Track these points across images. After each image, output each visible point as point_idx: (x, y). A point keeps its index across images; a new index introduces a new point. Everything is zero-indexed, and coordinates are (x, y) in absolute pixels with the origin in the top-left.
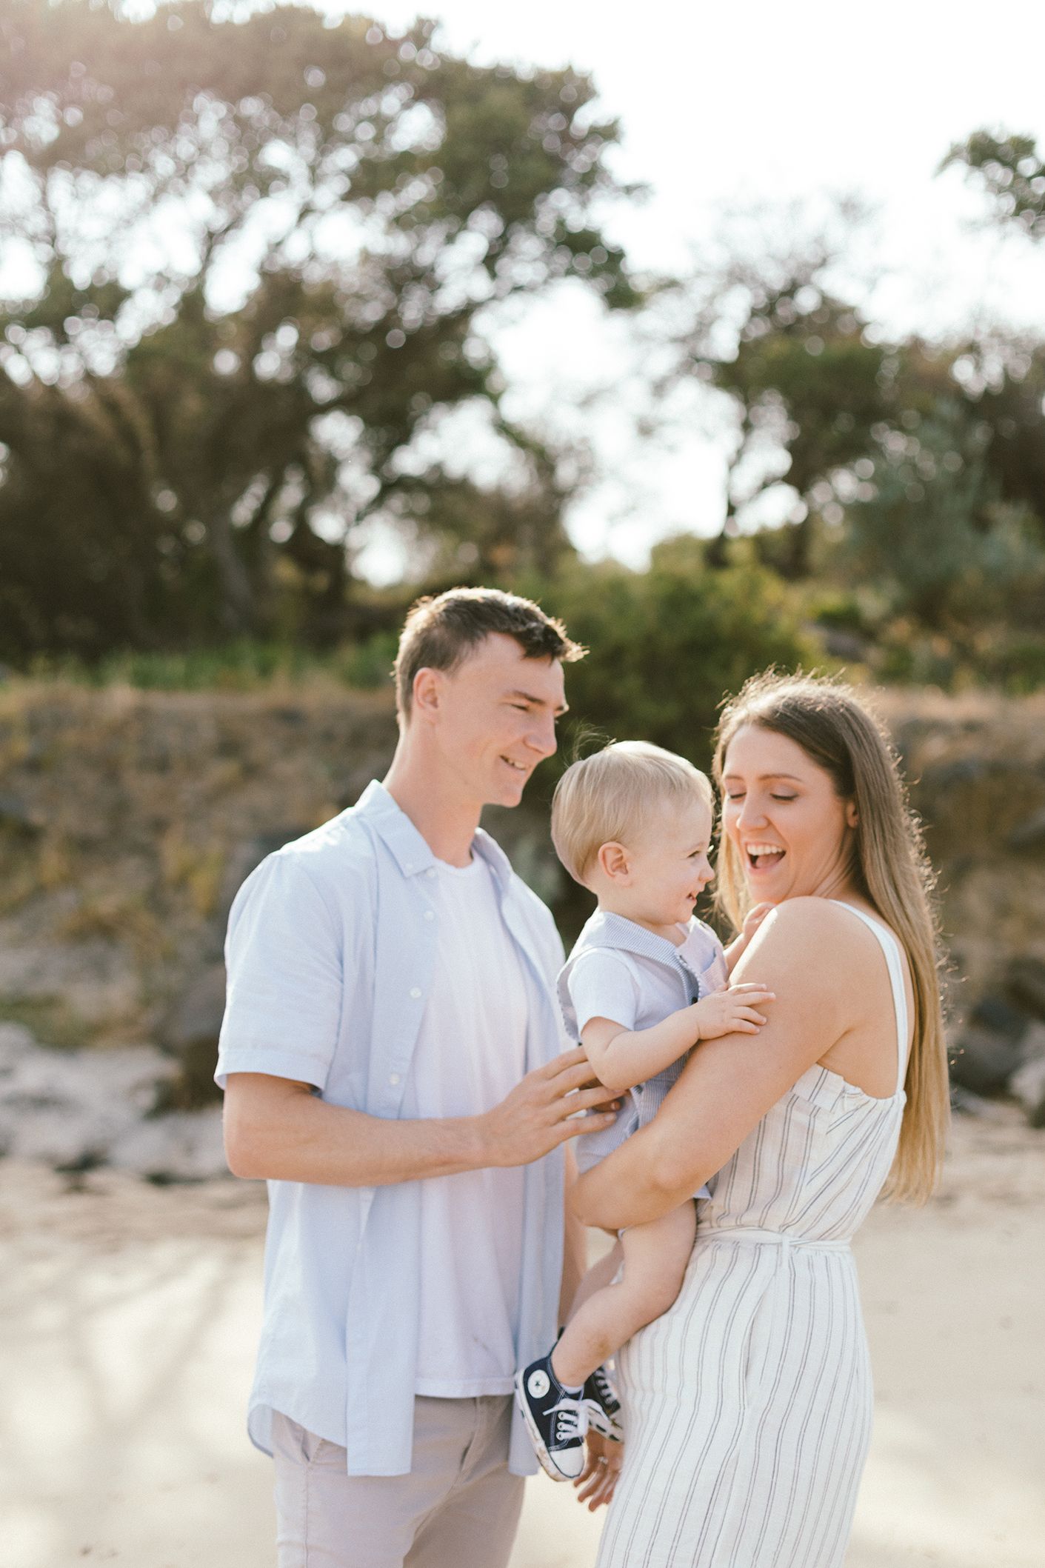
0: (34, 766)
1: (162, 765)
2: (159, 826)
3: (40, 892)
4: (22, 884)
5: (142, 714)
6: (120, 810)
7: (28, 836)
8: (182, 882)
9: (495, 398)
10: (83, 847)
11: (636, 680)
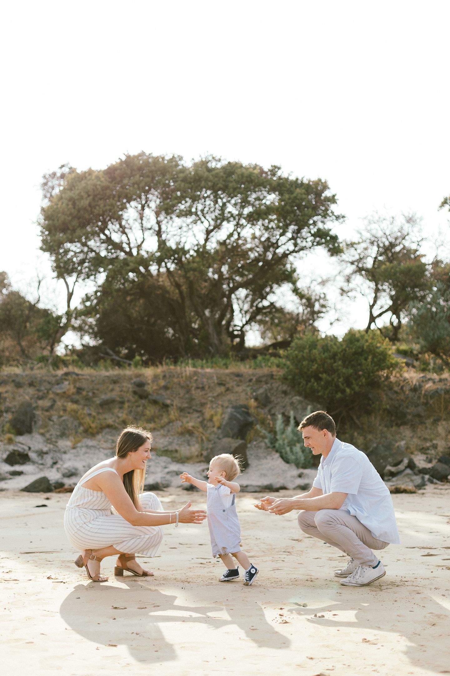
0: (166, 388)
1: (203, 388)
2: (203, 405)
3: (171, 421)
4: (165, 420)
5: (195, 373)
6: (191, 400)
7: (166, 407)
8: (211, 420)
9: (294, 282)
10: (181, 410)
11: (340, 363)
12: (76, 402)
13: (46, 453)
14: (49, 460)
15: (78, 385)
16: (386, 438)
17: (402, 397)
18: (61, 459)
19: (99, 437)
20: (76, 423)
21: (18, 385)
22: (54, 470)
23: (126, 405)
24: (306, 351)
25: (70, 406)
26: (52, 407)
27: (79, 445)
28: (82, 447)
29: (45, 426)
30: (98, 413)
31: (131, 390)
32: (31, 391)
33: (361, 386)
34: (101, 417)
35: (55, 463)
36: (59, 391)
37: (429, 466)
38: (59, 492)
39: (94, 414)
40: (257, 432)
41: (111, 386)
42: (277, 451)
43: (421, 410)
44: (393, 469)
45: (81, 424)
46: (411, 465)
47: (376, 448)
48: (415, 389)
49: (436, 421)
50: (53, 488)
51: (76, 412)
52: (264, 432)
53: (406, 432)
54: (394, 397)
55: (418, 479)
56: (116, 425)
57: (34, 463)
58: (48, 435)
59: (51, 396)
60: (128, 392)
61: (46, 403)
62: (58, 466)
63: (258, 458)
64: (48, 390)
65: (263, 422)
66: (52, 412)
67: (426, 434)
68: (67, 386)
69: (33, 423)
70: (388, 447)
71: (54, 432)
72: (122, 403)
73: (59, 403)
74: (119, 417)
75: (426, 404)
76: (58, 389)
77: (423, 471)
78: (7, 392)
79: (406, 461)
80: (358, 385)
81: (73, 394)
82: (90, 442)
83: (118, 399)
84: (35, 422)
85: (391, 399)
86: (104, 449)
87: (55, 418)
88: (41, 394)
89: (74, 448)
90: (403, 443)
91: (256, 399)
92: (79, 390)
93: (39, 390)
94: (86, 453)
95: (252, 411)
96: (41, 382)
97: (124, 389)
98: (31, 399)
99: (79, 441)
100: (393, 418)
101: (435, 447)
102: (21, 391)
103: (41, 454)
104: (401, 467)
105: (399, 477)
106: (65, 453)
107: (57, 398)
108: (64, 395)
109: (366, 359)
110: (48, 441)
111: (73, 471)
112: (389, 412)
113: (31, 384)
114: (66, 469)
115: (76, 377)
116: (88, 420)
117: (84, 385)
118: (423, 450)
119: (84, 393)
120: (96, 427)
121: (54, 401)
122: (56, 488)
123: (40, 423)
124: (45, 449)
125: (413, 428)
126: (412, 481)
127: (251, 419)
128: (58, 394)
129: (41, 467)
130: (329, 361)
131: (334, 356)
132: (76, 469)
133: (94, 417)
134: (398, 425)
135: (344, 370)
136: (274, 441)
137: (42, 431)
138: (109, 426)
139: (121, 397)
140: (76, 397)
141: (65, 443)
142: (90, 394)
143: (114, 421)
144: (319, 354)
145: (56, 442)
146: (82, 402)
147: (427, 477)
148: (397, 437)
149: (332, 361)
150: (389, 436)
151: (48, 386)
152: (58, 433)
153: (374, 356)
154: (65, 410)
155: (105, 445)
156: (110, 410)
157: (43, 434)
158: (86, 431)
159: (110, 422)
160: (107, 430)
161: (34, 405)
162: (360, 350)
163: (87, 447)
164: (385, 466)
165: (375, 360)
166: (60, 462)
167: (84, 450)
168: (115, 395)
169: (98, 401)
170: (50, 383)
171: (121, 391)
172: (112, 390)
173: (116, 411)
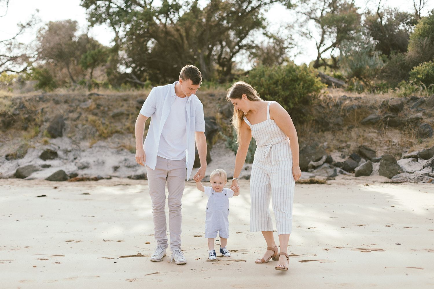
9: (264, 28)
11: (280, 87)
12: (96, 114)
13: (70, 151)
14: (71, 156)
15: (98, 102)
16: (314, 140)
17: (328, 111)
18: (80, 156)
19: (109, 139)
20: (94, 129)
21: (57, 102)
22: (73, 164)
23: (130, 117)
24: (257, 78)
25: (91, 117)
26: (78, 118)
27: (94, 145)
28: (96, 147)
29: (72, 132)
30: (111, 123)
31: (135, 106)
32: (65, 106)
33: (295, 104)
34: (112, 125)
35: (75, 159)
36: (84, 107)
37: (343, 160)
38: (72, 181)
39: (107, 123)
40: (219, 137)
41: (122, 103)
42: (233, 150)
43: (340, 120)
44: (315, 164)
45: (97, 130)
46: (329, 161)
47: (305, 148)
48: (337, 105)
49: (350, 128)
50: (69, 178)
51: (94, 121)
52: (224, 137)
53: (329, 136)
54: (322, 110)
55: (331, 172)
56: (123, 131)
57: (60, 158)
58: (74, 138)
59: (79, 110)
60: (133, 107)
61: (74, 115)
62: (77, 161)
63: (219, 155)
64: (77, 106)
65: (225, 130)
66: (78, 122)
67: (343, 137)
68: (90, 103)
69: (63, 130)
70: (315, 147)
71: (79, 136)
72: (128, 115)
73: (83, 116)
74: (125, 125)
75: (344, 116)
76: (83, 105)
77: (338, 165)
78: (47, 107)
79: (324, 158)
80: (292, 103)
81: (94, 109)
82: (103, 143)
83: (126, 112)
84: (65, 129)
85: (320, 112)
86: (111, 148)
87: (80, 126)
88: (72, 109)
89: (91, 147)
90: (325, 144)
91: (222, 113)
92: (98, 106)
93: (71, 106)
94: (98, 151)
95: (218, 121)
96: (73, 100)
97: (131, 105)
98: (64, 112)
99: (95, 143)
100: (320, 126)
101: (348, 147)
102: (58, 106)
103: (66, 152)
104: (321, 162)
105: (319, 169)
106: (83, 151)
107: (83, 112)
108: (88, 110)
109: (299, 85)
110: (74, 142)
111: (86, 165)
112: (317, 122)
113: (66, 102)
114: (81, 163)
115: (97, 97)
116: (102, 127)
117: (102, 102)
118: (340, 149)
119: (102, 108)
120: (108, 133)
121: (81, 114)
122: (71, 177)
123: (69, 129)
124: (69, 149)
125: (334, 133)
126: (327, 172)
127: (216, 127)
128: (83, 109)
129: (65, 161)
130: (272, 86)
131: (276, 83)
132: (88, 164)
133: (107, 125)
134: (323, 131)
135: (283, 93)
136: (231, 143)
137: (70, 135)
138: (117, 132)
139: (128, 111)
140: (96, 111)
141: (85, 144)
142: (106, 109)
143: (122, 128)
144: (266, 81)
145: (79, 143)
146: (100, 114)
147: (338, 169)
148: (322, 140)
149: (275, 86)
150: (316, 139)
151: (78, 103)
152: (81, 137)
153: (305, 82)
154: (87, 121)
155: (112, 145)
156: (119, 120)
157: (70, 138)
158: (100, 136)
159: (119, 129)
160: (116, 135)
161: (65, 117)
162: (295, 78)
163: (100, 147)
164: (309, 162)
165: (306, 85)
166: (79, 158)
167: (97, 149)
168: (124, 109)
169: (111, 114)
170: (79, 101)
171: (129, 106)
172: (122, 106)
173: (124, 121)
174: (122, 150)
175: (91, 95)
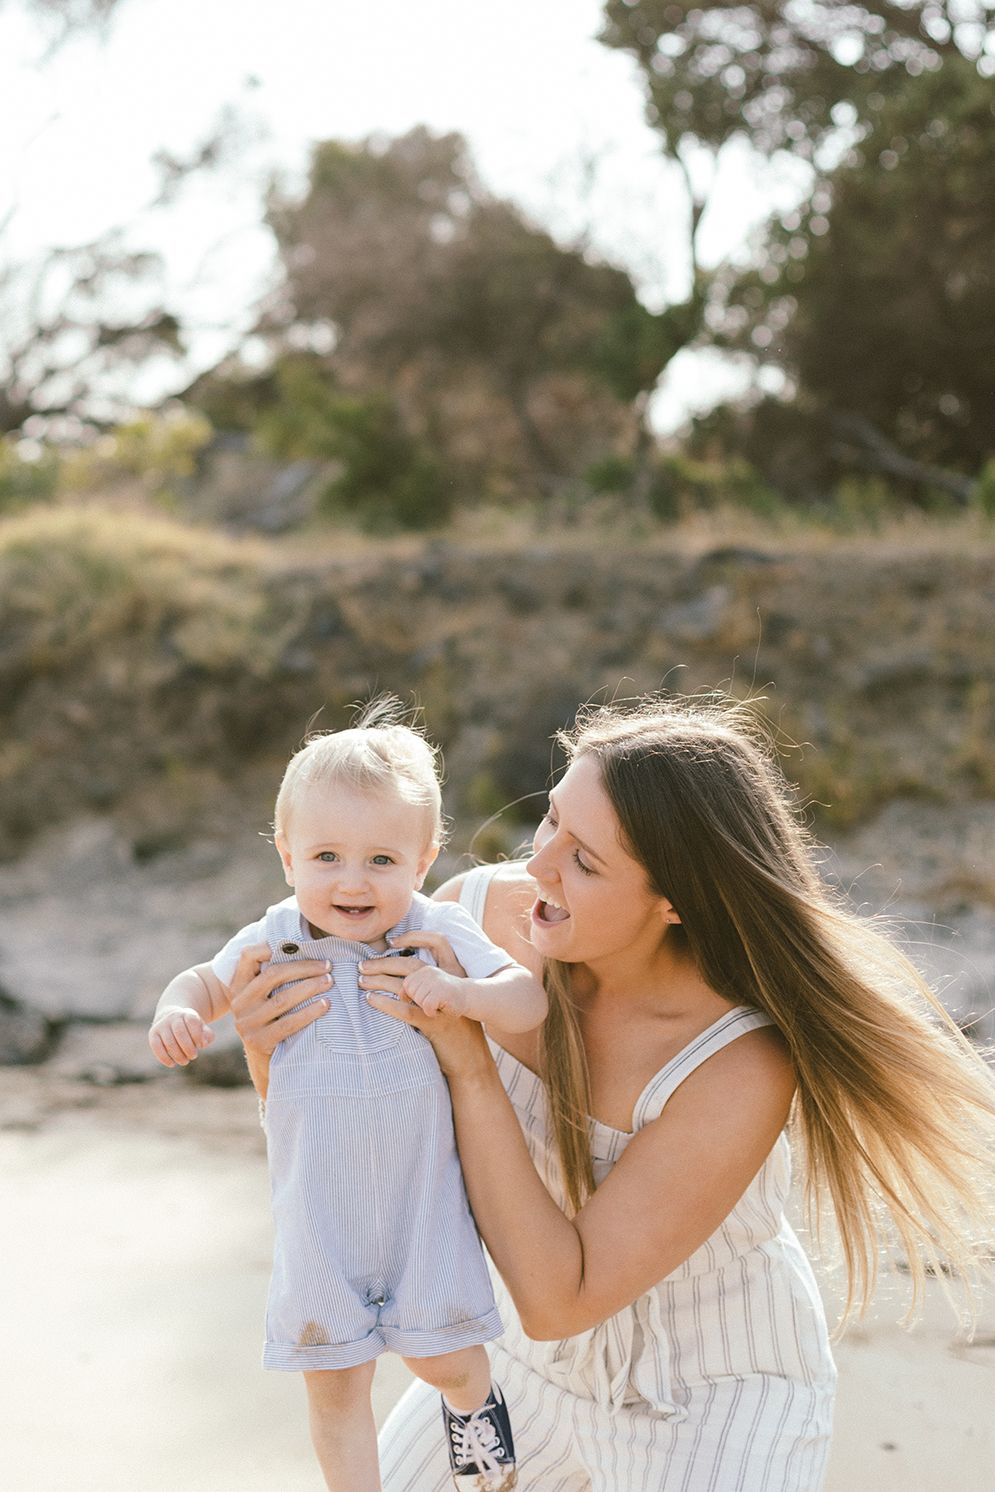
15: (770, 602)
21: (523, 603)
30: (860, 730)
32: (574, 628)
36: (691, 630)
39: (841, 732)
41: (908, 609)
59: (657, 650)
64: (646, 626)
68: (723, 610)
74: (946, 749)
76: (685, 623)
78: (478, 633)
81: (753, 641)
83: (940, 666)
88: (613, 642)
92: (775, 628)
93: (606, 626)
102: (533, 627)
113: (575, 600)
115: (758, 572)
117: (794, 604)
119: (796, 640)
128: (681, 645)
138: (909, 791)
140: (761, 658)
142: (823, 646)
146: (791, 680)
151: (642, 606)
156: (908, 714)
159: (912, 765)
169: (854, 675)
170: (648, 591)
171: (954, 629)
172: (913, 627)
173: (934, 717)
174: (962, 909)
175: (720, 557)
